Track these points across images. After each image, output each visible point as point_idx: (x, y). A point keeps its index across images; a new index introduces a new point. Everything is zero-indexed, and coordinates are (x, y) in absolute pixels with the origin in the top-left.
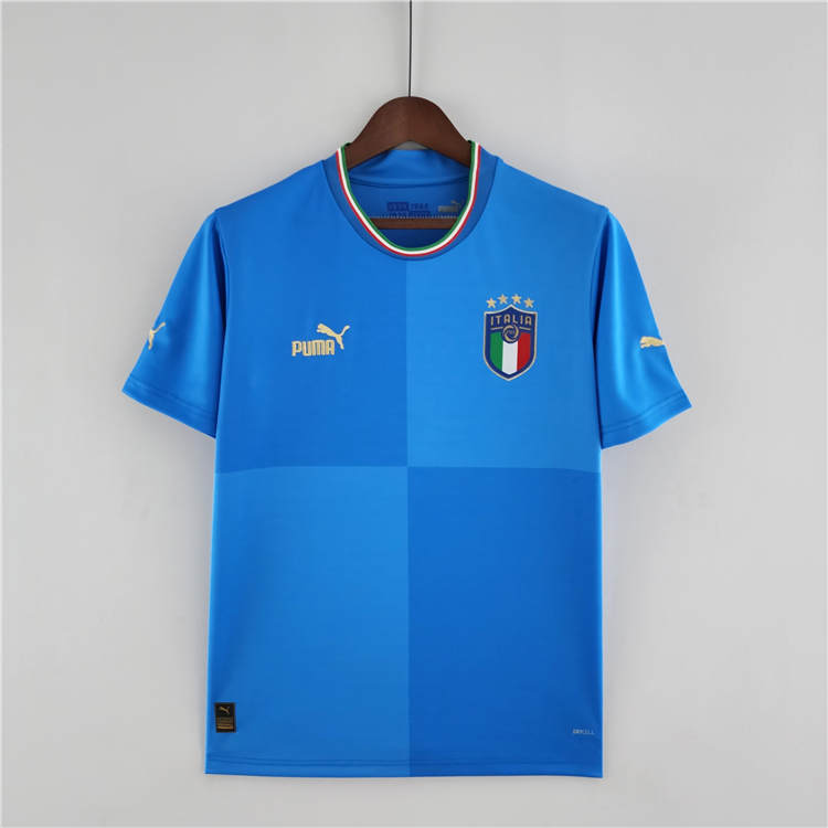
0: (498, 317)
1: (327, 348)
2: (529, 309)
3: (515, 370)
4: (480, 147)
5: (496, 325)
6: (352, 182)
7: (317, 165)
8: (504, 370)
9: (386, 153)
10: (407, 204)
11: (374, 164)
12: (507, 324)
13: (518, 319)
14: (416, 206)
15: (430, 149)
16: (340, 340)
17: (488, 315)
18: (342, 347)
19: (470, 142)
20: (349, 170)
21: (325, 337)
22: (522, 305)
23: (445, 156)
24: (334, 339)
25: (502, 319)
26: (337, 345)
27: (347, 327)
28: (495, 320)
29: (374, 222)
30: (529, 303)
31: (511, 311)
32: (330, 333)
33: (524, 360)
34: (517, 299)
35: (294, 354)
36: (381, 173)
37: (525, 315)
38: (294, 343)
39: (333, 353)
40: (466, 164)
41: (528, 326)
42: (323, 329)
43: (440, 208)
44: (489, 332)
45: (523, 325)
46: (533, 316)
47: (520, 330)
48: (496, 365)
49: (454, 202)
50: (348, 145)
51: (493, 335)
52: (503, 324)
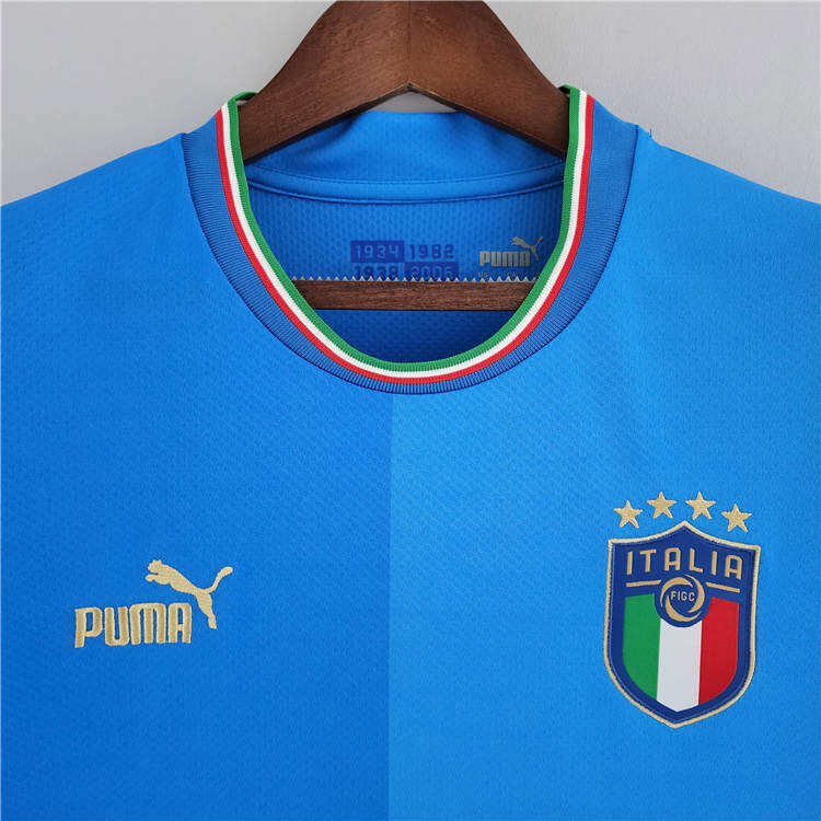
0: (648, 553)
1: (172, 626)
2: (737, 534)
3: (694, 702)
4: (590, 100)
5: (639, 573)
6: (255, 187)
7: (166, 145)
8: (661, 699)
9: (350, 117)
10: (401, 244)
11: (321, 146)
12: (673, 573)
13: (703, 560)
14: (424, 249)
15: (459, 110)
16: (206, 605)
17: (617, 546)
18: (212, 624)
19: (565, 90)
20: (249, 159)
21: (166, 595)
22: (719, 523)
23: (498, 126)
24: (190, 599)
25: (658, 560)
26: (197, 613)
27: (227, 570)
28: (639, 561)
29: (305, 290)
30: (736, 518)
31: (683, 539)
32: (182, 584)
33: (721, 676)
34: (701, 506)
35: (80, 643)
36: (335, 168)
37: (724, 551)
38: (81, 613)
39: (186, 638)
40: (555, 148)
41: (732, 581)
42: (162, 573)
43: (485, 256)
44: (620, 594)
45: (720, 579)
46: (749, 557)
47: (707, 590)
48: (640, 683)
49: (518, 241)
50: (248, 97)
51: (631, 603)
52: (659, 572)
